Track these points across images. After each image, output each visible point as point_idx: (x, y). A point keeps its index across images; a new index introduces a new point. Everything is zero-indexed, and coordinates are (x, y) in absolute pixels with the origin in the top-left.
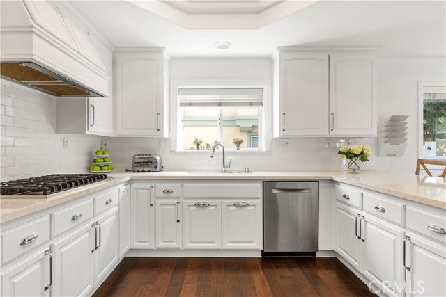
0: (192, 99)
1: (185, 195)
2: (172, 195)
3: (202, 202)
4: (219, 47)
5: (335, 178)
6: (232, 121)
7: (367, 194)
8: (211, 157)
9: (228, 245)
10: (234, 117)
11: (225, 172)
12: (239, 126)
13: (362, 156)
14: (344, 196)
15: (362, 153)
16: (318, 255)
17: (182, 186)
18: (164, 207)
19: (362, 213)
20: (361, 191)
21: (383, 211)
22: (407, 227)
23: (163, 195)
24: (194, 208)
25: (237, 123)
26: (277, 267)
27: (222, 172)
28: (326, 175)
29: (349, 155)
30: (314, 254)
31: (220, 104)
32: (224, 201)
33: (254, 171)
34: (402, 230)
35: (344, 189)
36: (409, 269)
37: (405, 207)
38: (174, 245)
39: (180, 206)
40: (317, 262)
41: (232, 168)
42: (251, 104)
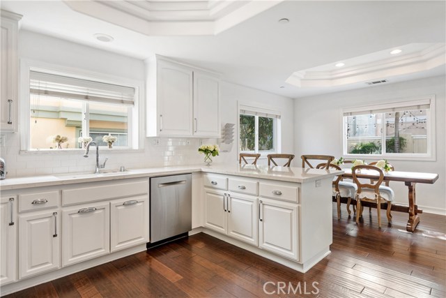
0: (48, 86)
1: (65, 203)
2: (47, 205)
3: (87, 207)
4: (98, 38)
5: (203, 170)
6: (56, 113)
7: (231, 179)
8: (86, 156)
9: (116, 247)
10: (58, 107)
11: (99, 172)
12: (65, 119)
13: (214, 152)
14: (212, 182)
15: (214, 150)
16: (191, 234)
17: (61, 192)
18: (33, 223)
19: (228, 193)
20: (225, 177)
21: (244, 188)
22: (260, 194)
23: (31, 207)
24: (77, 216)
25: (62, 115)
26: (165, 253)
27: (95, 172)
28: (197, 168)
29: (206, 151)
30: (187, 233)
31: (87, 98)
32: (113, 202)
33: (131, 169)
34: (256, 198)
35: (212, 177)
36: (261, 220)
37: (258, 183)
38: (49, 266)
39: (58, 216)
40: (190, 240)
41: (107, 168)
42: (122, 102)
